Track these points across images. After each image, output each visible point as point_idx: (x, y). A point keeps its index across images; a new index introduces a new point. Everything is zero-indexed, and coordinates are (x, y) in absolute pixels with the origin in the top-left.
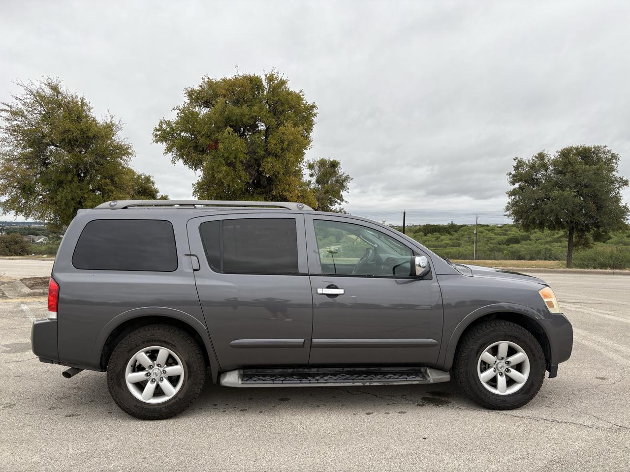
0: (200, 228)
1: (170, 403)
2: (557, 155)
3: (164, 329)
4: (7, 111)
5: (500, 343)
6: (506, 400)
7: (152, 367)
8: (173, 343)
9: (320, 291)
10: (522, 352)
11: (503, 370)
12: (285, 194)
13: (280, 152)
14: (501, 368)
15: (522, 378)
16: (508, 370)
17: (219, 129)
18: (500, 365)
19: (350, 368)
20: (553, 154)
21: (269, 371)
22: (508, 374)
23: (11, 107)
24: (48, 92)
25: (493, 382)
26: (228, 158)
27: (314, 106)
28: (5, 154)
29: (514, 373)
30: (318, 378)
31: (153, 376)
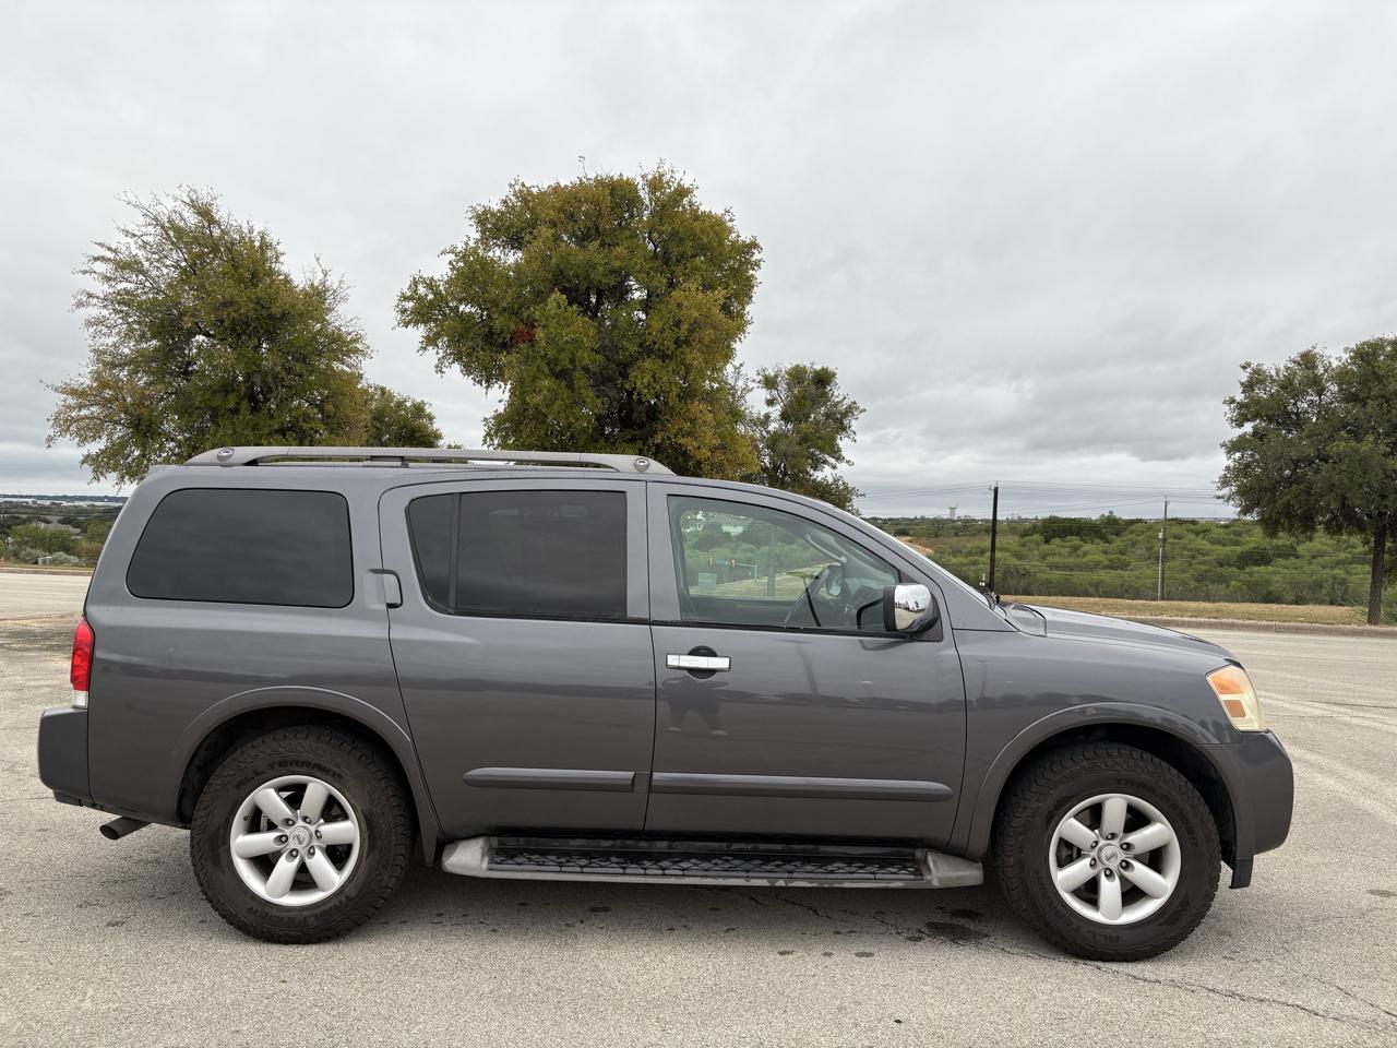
0: (408, 511)
1: (327, 907)
2: (1346, 356)
3: (318, 738)
4: (107, 260)
5: (1107, 799)
6: (1118, 938)
7: (290, 822)
8: (337, 770)
9: (673, 660)
10: (1162, 822)
11: (1114, 865)
12: (682, 441)
13: (673, 347)
14: (1108, 859)
15: (1162, 885)
16: (1128, 866)
17: (540, 297)
18: (1107, 851)
19: (747, 843)
20: (1336, 354)
21: (556, 843)
22: (1127, 874)
23: (115, 251)
24: (191, 219)
25: (1089, 892)
26: (556, 361)
27: (754, 245)
28: (104, 353)
29: (1141, 874)
30: (665, 863)
31: (292, 844)
